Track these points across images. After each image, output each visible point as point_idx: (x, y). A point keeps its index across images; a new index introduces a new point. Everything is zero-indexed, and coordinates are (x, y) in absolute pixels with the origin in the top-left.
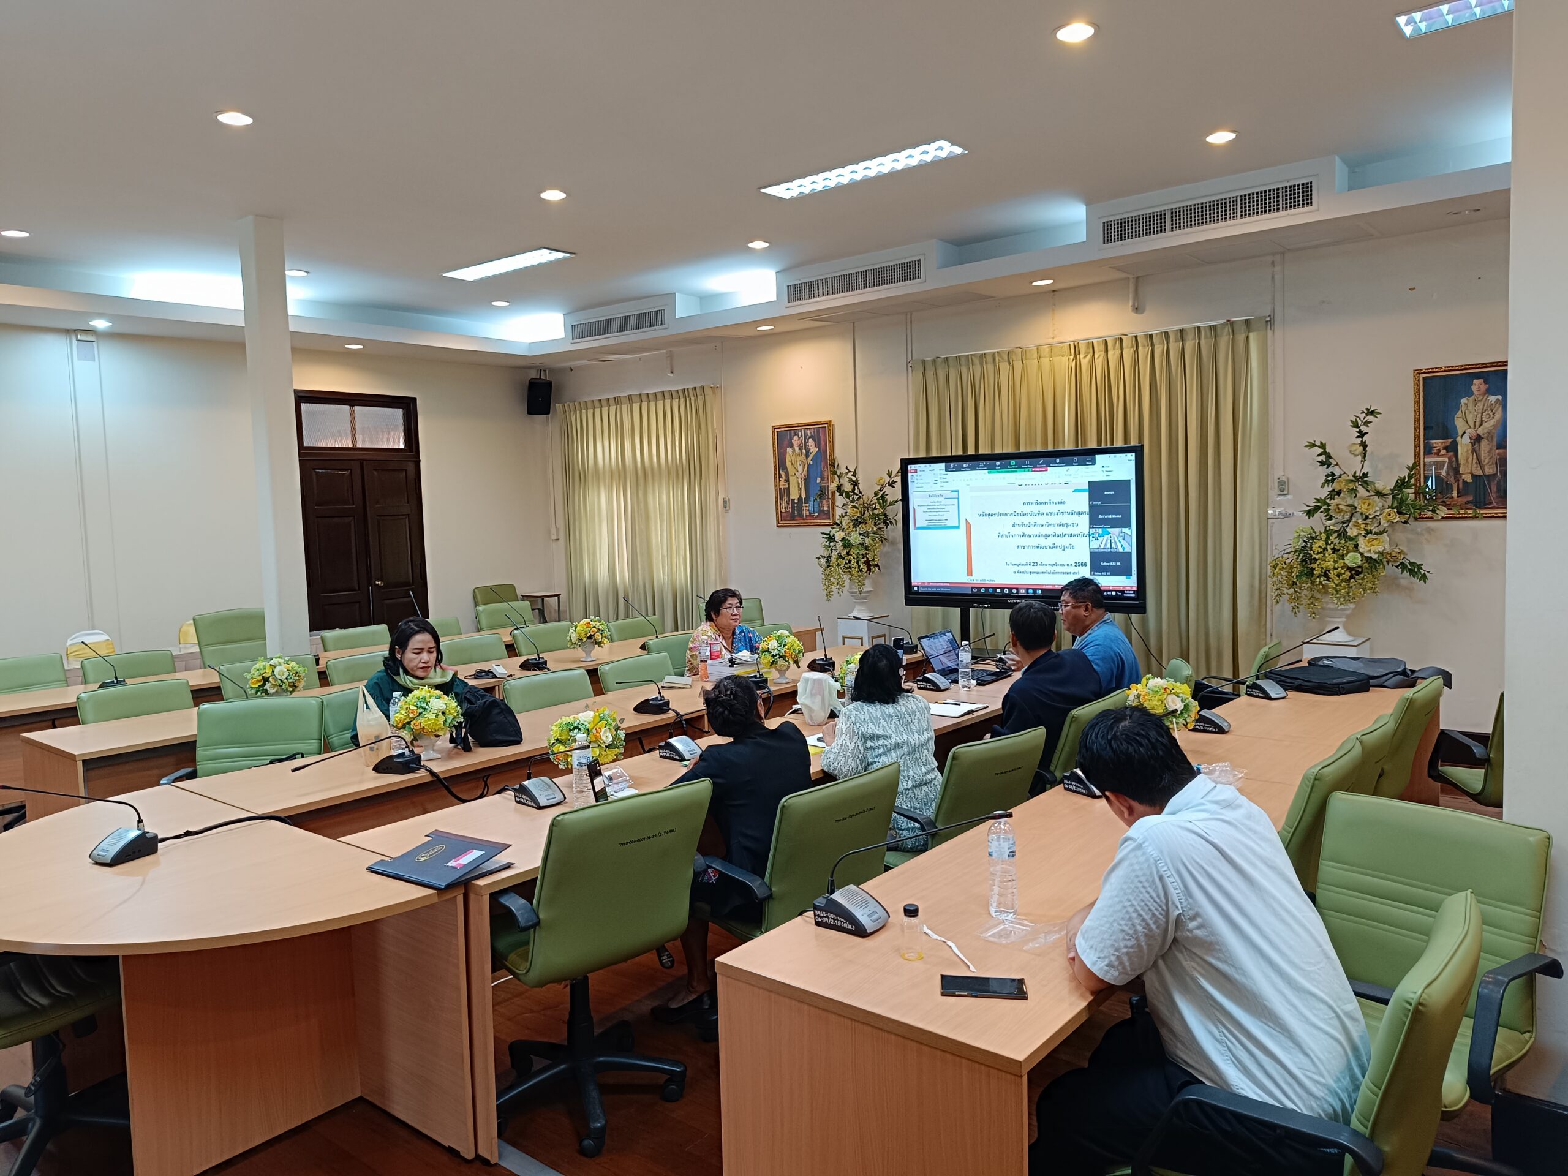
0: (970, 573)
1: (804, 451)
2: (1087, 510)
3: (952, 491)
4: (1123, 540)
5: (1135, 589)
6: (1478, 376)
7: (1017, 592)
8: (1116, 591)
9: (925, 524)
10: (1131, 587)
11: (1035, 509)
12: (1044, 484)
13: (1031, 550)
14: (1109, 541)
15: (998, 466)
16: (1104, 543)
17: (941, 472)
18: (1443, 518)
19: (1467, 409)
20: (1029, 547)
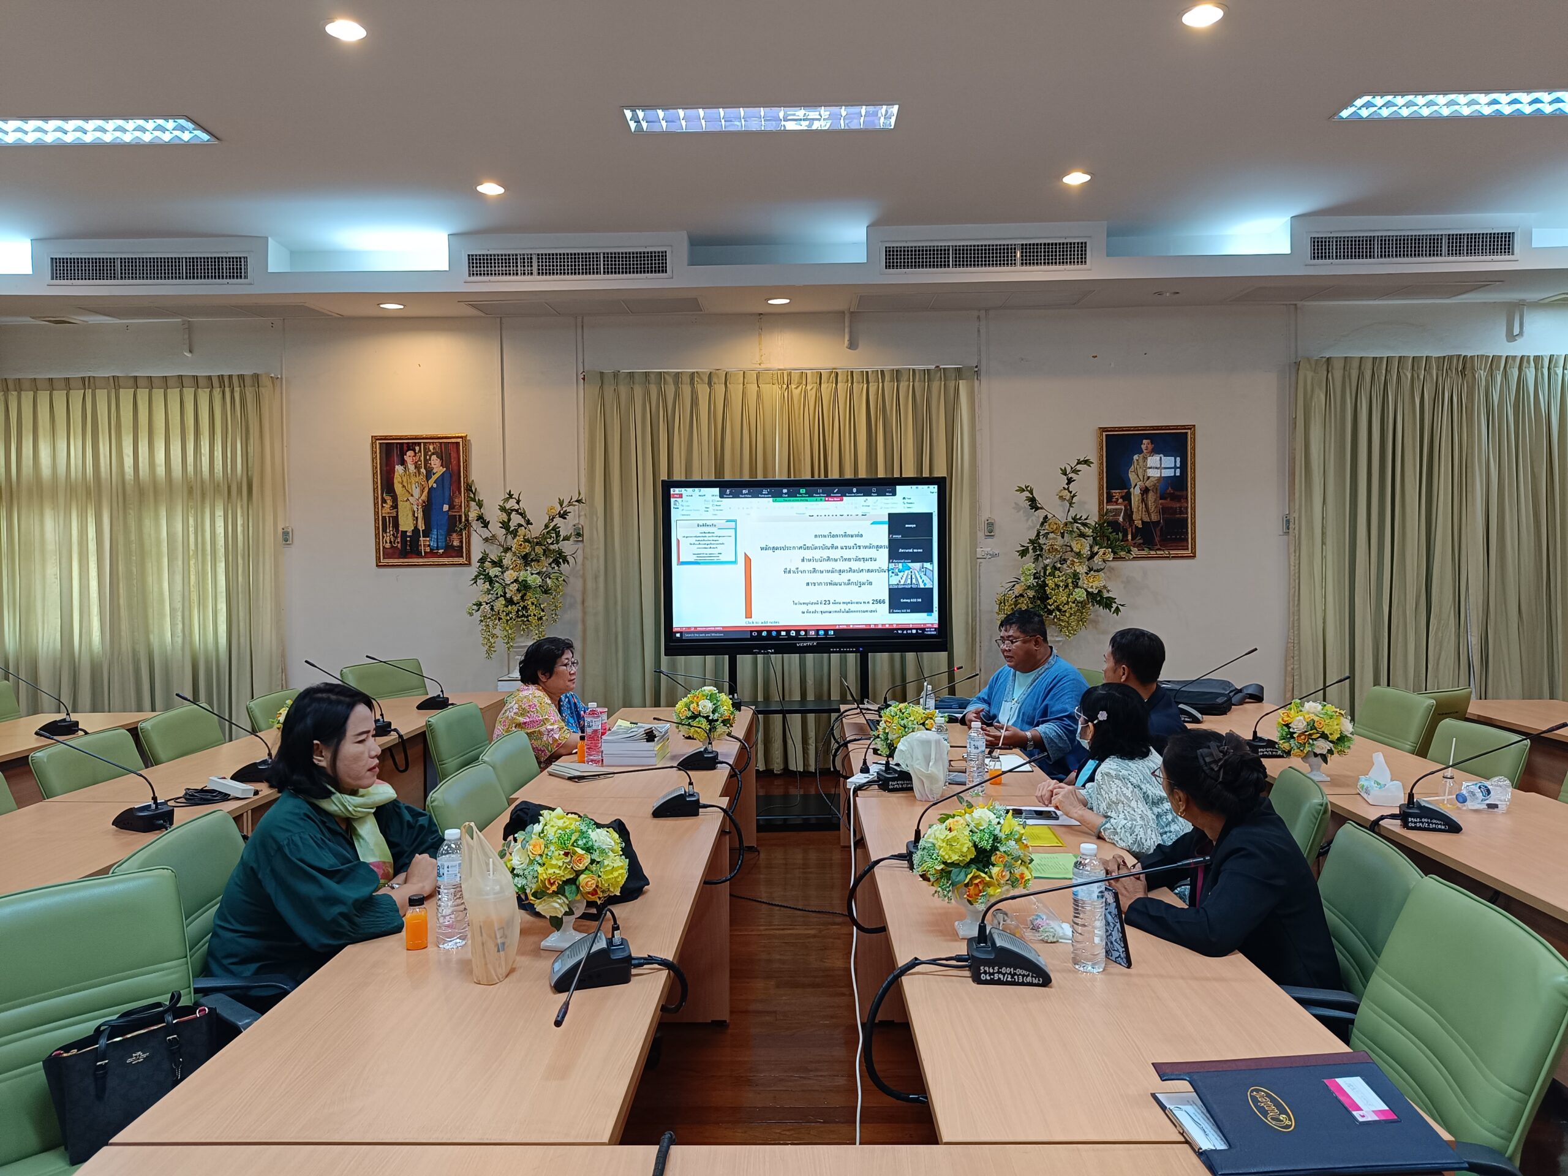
0: (749, 615)
1: (423, 470)
2: (887, 543)
3: (728, 521)
4: (925, 575)
5: (936, 626)
6: (1147, 436)
7: (806, 634)
8: (917, 629)
9: (693, 559)
10: (932, 624)
11: (828, 542)
12: (838, 515)
13: (823, 587)
14: (910, 577)
15: (785, 494)
16: (904, 579)
17: (714, 498)
18: (1134, 558)
19: (1138, 464)
20: (820, 584)
